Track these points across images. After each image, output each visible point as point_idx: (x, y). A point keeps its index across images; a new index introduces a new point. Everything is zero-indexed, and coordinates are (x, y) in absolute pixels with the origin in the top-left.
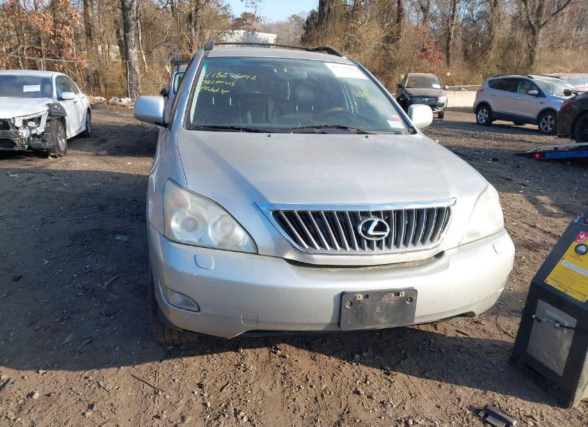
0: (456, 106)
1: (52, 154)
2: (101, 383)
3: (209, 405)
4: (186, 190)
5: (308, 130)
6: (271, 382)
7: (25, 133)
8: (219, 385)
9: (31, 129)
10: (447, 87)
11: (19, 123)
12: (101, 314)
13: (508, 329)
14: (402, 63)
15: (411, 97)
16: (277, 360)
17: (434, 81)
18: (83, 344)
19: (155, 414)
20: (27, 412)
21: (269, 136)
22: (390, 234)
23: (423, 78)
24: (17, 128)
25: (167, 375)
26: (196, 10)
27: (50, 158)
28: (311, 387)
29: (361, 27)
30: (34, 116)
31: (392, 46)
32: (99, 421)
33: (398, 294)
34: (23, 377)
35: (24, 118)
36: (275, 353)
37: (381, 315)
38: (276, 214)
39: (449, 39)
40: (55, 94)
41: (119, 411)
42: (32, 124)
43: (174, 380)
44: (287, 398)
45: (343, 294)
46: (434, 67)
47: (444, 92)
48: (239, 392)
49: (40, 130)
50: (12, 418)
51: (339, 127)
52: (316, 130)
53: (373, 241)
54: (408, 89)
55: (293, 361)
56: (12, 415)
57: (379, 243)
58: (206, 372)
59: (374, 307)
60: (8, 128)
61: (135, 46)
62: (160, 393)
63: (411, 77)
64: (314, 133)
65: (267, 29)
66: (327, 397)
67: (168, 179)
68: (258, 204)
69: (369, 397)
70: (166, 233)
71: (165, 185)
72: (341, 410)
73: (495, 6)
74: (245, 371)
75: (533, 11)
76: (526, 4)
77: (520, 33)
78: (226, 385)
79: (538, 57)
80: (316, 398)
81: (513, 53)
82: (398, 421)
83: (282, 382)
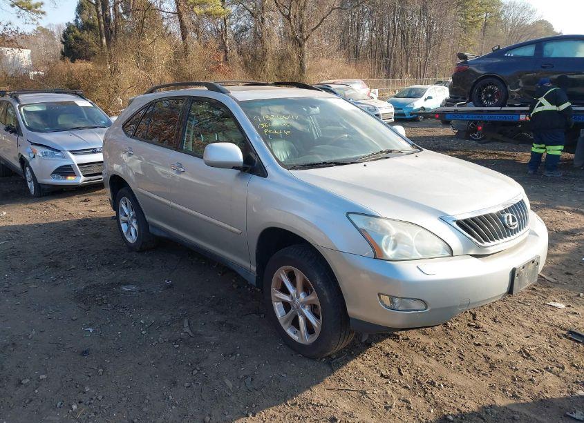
8: (395, 372)
25: (353, 379)
33: (533, 262)
37: (527, 278)
38: (459, 223)
41: (357, 415)
43: (363, 380)
45: (515, 269)
59: (525, 274)
62: (367, 392)
66: (465, 354)
67: (348, 213)
68: (443, 218)
69: (487, 345)
70: (378, 255)
71: (349, 218)
72: (483, 359)
73: (262, 22)
74: (397, 357)
75: (296, 27)
76: (290, 21)
77: (289, 47)
78: (400, 370)
79: (307, 66)
80: (460, 357)
81: (287, 64)
82: (519, 353)
83: (428, 355)
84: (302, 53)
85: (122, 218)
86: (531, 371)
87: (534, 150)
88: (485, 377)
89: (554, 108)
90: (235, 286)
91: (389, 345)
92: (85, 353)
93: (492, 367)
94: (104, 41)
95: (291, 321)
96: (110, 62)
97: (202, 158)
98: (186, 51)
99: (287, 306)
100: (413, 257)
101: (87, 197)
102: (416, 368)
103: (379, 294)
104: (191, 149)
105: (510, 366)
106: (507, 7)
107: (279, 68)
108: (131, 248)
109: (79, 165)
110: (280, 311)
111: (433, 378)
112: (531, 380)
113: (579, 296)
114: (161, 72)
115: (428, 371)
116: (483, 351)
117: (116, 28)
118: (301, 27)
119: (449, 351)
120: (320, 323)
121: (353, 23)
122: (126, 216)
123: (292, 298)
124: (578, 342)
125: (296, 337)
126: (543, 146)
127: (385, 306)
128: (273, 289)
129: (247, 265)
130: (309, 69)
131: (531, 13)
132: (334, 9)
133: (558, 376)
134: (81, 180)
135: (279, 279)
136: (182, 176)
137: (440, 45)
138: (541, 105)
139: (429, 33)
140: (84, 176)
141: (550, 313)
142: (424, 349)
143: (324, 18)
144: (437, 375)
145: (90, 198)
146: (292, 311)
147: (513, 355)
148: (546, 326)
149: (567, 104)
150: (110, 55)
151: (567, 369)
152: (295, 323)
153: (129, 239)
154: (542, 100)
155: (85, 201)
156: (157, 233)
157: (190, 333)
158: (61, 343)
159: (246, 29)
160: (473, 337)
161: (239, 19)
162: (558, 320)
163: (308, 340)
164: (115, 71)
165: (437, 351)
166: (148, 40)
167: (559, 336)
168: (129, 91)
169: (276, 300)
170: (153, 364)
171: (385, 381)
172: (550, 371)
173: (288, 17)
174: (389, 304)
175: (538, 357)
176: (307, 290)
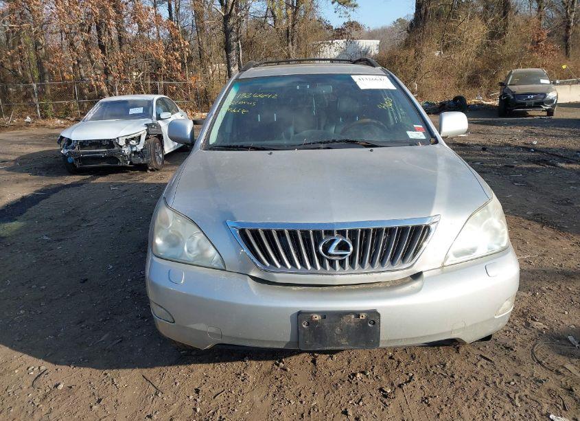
0: (572, 101)
1: (150, 168)
2: (115, 380)
3: (198, 410)
4: (171, 208)
5: (312, 146)
6: (264, 394)
7: (127, 150)
8: (214, 392)
9: (132, 146)
10: (557, 82)
11: (122, 142)
12: (138, 317)
13: (544, 359)
14: (509, 59)
15: (514, 95)
16: (277, 372)
17: (542, 76)
18: (115, 342)
19: (149, 414)
20: (49, 400)
21: (271, 154)
22: (354, 254)
23: (529, 74)
24: (121, 147)
25: (172, 378)
26: (293, 26)
27: (148, 171)
28: (301, 402)
29: (462, 25)
30: (135, 135)
31: (497, 42)
32: (101, 414)
33: (359, 316)
34: (57, 370)
35: (126, 137)
36: (278, 365)
37: (342, 336)
38: (242, 232)
39: (568, 27)
40: (154, 115)
41: (121, 408)
42: (133, 142)
43: (176, 383)
44: (275, 410)
45: (300, 313)
46: (547, 61)
47: (553, 87)
48: (230, 400)
49: (140, 147)
50: (37, 404)
51: (347, 141)
52: (322, 146)
53: (334, 261)
54: (510, 87)
55: (293, 375)
56: (37, 401)
57: (342, 263)
58: (207, 379)
59: (333, 329)
60: (113, 147)
61: (235, 65)
62: (160, 395)
63: (515, 75)
64: (319, 148)
65: (371, 36)
68: (228, 222)
168: (427, 75)
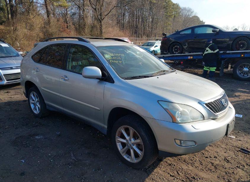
3: (184, 180)
4: (175, 103)
45: (228, 124)
66: (203, 162)
67: (158, 101)
68: (200, 103)
69: (210, 157)
70: (174, 121)
71: (159, 103)
72: (211, 164)
73: (84, 11)
74: (174, 165)
75: (98, 13)
76: (96, 11)
77: (96, 22)
78: (178, 172)
79: (103, 31)
80: (201, 164)
81: (95, 29)
82: (224, 160)
83: (187, 164)
84: (101, 25)
85: (31, 101)
86: (232, 168)
87: (204, 69)
88: (214, 173)
89: (212, 52)
90: (92, 134)
91: (169, 160)
92: (23, 174)
93: (216, 168)
94: (10, 16)
95: (126, 152)
96: (13, 26)
97: (81, 74)
98: (49, 22)
99: (124, 145)
100: (189, 121)
101: (8, 91)
102: (184, 171)
103: (175, 139)
104: (70, 69)
105: (223, 167)
106: (182, 10)
107: (91, 31)
108: (36, 116)
109: (4, 75)
110: (120, 147)
111: (193, 175)
112: (233, 173)
113: (239, 132)
114: (37, 32)
115: (190, 172)
116: (210, 160)
117: (16, 10)
118: (101, 14)
119: (195, 161)
120: (143, 153)
121: (121, 13)
122: (33, 100)
123: (127, 141)
124: (246, 154)
125: (129, 160)
126: (208, 67)
127: (178, 145)
128: (117, 136)
129: (103, 125)
130: (104, 32)
131: (192, 12)
132: (115, 7)
133: (243, 170)
134: (5, 82)
135: (120, 131)
136: (67, 82)
137: (157, 24)
138: (207, 51)
139: (153, 19)
140: (7, 80)
141: (230, 141)
142: (185, 161)
143: (111, 10)
144: (194, 173)
145: (10, 91)
146: (126, 147)
147: (222, 162)
148: (231, 147)
149: (218, 50)
150: (13, 23)
151: (246, 167)
152: (128, 153)
153: (35, 112)
154: (207, 49)
155: (7, 92)
156: (52, 109)
157: (75, 159)
158: (8, 169)
159: (75, 14)
160: (203, 154)
161: (72, 9)
162: (235, 144)
163: (135, 161)
164: (15, 30)
165: (191, 162)
166: (32, 16)
167: (237, 151)
168: (23, 39)
169: (118, 142)
170: (60, 177)
171: (173, 178)
172: (239, 168)
173: (95, 9)
174: (179, 144)
175: (232, 161)
176: (135, 137)
